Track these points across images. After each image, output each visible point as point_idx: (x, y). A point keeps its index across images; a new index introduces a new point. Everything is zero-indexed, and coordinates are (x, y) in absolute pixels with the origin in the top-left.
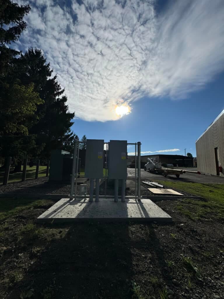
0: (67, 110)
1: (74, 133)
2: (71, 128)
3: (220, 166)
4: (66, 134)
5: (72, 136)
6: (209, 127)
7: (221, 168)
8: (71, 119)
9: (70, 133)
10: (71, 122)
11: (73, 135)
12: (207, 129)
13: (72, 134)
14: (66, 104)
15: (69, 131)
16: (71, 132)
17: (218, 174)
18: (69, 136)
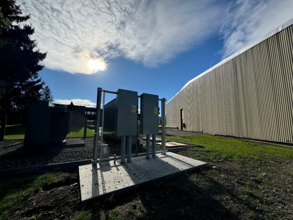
0: (34, 47)
1: (42, 80)
2: (39, 73)
3: (183, 123)
4: (30, 80)
5: (40, 85)
6: (178, 93)
7: (184, 124)
8: (40, 61)
9: (36, 80)
10: (39, 64)
11: (40, 83)
12: (176, 95)
13: (39, 81)
14: (32, 37)
15: (36, 77)
16: (38, 78)
17: (182, 129)
18: (35, 84)
